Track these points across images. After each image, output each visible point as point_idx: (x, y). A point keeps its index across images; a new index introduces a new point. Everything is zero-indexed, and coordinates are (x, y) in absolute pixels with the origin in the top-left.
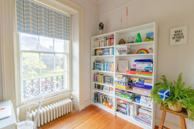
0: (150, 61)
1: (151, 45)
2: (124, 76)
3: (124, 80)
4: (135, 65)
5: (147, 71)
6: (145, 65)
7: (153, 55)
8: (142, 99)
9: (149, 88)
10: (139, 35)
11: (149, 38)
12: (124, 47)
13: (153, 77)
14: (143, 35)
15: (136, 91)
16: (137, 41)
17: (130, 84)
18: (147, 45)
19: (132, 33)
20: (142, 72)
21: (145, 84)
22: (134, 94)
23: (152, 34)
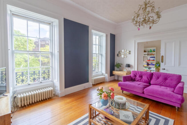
0: (154, 57)
1: (155, 53)
2: (146, 62)
3: (146, 63)
4: (150, 59)
5: (153, 60)
6: (153, 59)
7: (155, 56)
8: (152, 68)
9: (154, 65)
10: (151, 50)
11: (154, 51)
12: (146, 53)
13: (155, 62)
14: (152, 50)
15: (150, 66)
16: (150, 52)
17: (148, 64)
18: (153, 53)
19: (149, 49)
20: (152, 60)
21: (153, 64)
22: (149, 67)
23: (155, 50)
